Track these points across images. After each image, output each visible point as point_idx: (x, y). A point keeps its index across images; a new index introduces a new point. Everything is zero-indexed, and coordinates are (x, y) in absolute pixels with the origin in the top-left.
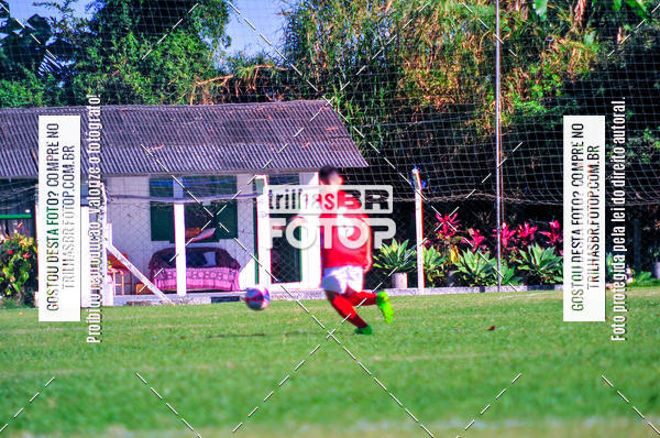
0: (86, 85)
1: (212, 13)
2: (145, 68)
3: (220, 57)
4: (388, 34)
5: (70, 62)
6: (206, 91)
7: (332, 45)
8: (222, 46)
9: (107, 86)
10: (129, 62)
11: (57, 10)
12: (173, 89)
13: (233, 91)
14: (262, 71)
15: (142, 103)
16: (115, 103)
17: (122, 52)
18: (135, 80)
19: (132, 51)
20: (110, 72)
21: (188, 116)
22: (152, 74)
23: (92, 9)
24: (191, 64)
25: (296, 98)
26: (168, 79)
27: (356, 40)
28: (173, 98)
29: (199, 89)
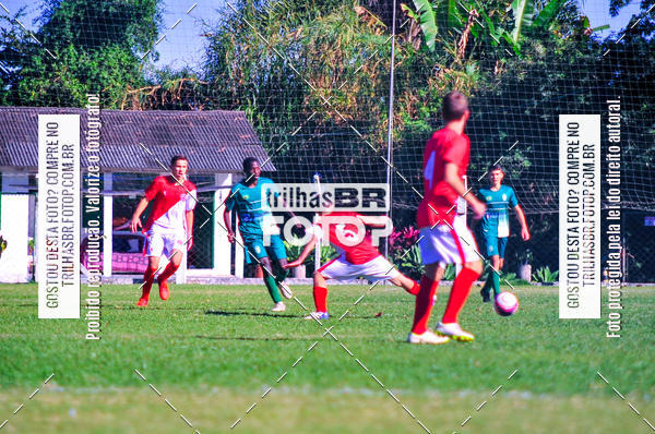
0: (31, 88)
1: (144, 31)
2: (83, 76)
3: (149, 69)
4: (297, 57)
5: (17, 68)
6: (136, 98)
7: (248, 64)
8: (151, 60)
9: (48, 90)
10: (69, 70)
11: (7, 22)
12: (107, 95)
13: (160, 100)
14: (186, 84)
15: (79, 106)
16: (55, 105)
17: (63, 61)
18: (73, 86)
19: (73, 60)
20: (53, 78)
21: (120, 120)
22: (89, 82)
23: (38, 23)
24: (124, 74)
25: (214, 108)
26: (103, 87)
27: (268, 60)
28: (107, 103)
29: (130, 96)
